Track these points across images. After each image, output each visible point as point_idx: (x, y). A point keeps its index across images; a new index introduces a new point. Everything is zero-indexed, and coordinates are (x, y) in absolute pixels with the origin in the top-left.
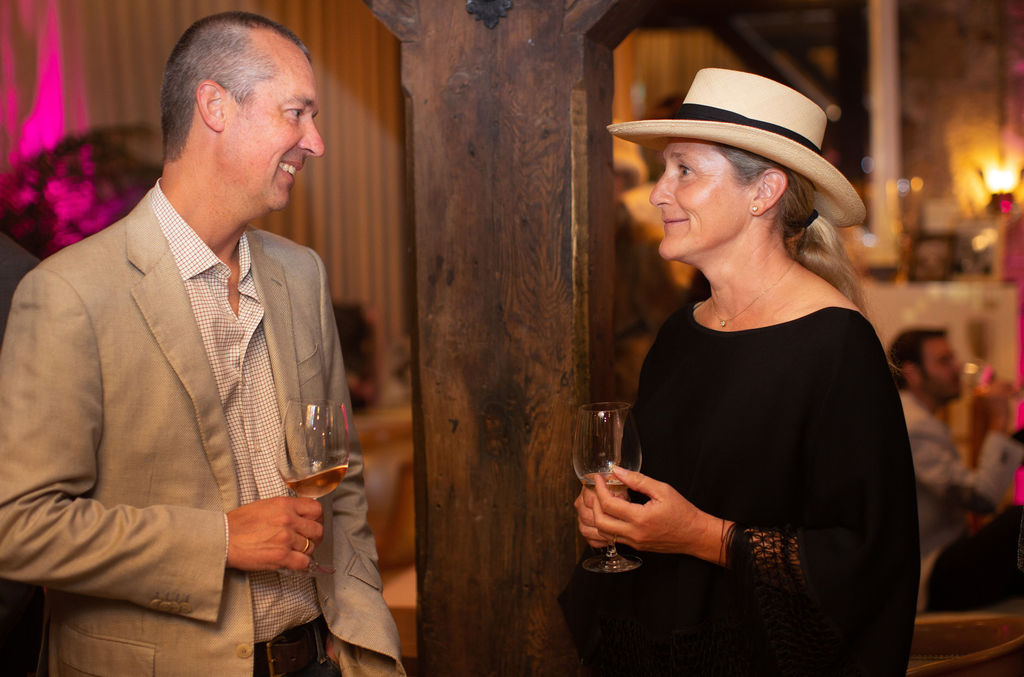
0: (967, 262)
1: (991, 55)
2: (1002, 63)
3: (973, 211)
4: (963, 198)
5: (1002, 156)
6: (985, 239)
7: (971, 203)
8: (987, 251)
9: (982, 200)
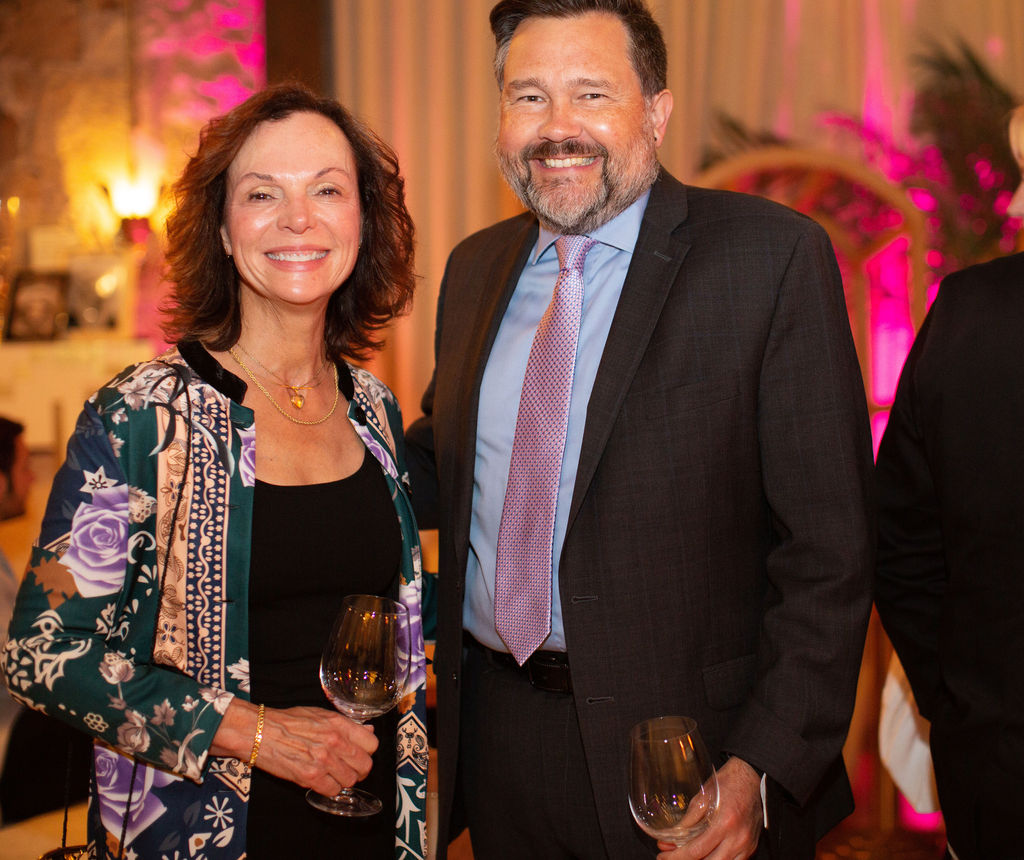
0: (88, 315)
1: (118, 29)
2: (132, 41)
3: (99, 244)
4: (83, 226)
5: (133, 168)
6: (112, 281)
7: (94, 232)
8: (113, 296)
9: (109, 227)
